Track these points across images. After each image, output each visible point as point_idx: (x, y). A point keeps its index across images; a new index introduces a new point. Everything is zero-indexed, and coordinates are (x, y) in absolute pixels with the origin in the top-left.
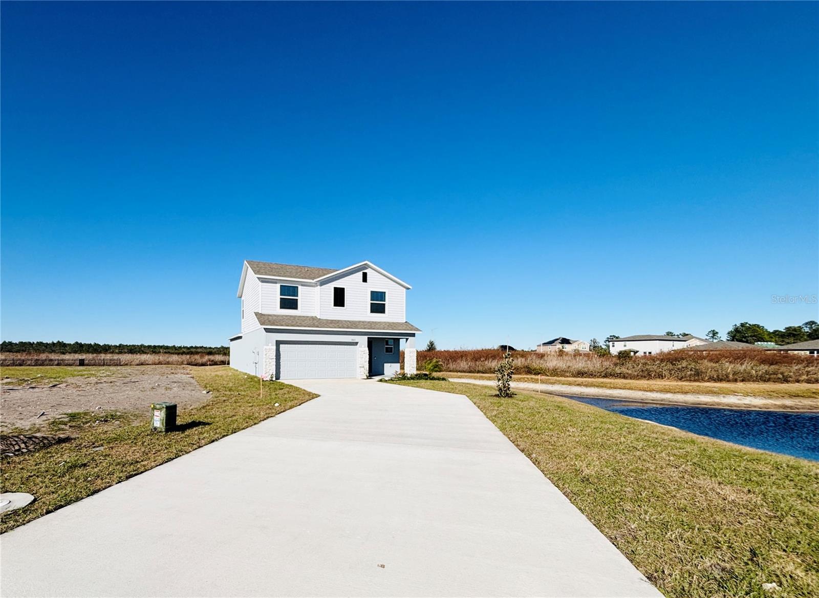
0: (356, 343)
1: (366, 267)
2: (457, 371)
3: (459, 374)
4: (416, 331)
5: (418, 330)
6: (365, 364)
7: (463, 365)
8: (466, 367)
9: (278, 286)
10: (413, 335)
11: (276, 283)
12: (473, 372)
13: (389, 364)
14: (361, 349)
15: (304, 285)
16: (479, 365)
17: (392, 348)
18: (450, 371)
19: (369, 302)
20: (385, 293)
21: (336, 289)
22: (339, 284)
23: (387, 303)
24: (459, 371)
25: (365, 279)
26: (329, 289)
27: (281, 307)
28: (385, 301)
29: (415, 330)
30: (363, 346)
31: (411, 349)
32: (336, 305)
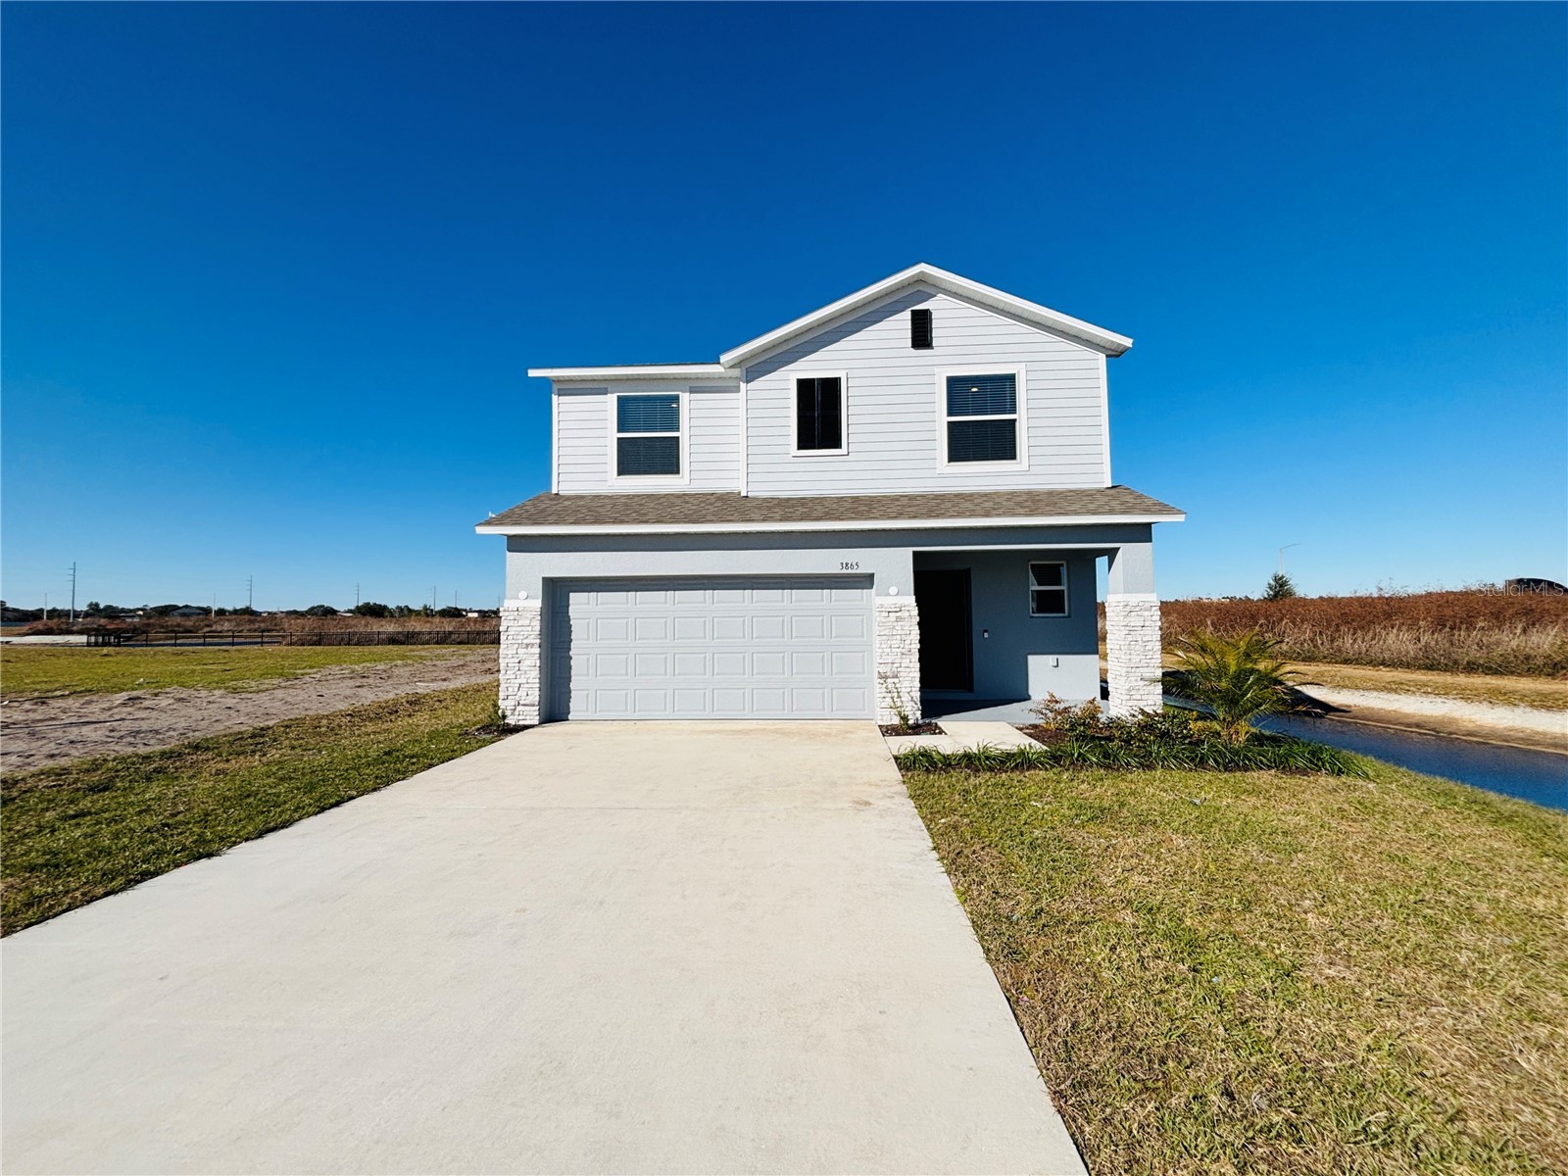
0: (866, 581)
1: (923, 288)
2: (1374, 663)
3: (1387, 675)
4: (1160, 512)
5: (1164, 509)
6: (906, 662)
7: (1397, 640)
8: (1411, 649)
9: (610, 402)
10: (1141, 533)
11: (604, 392)
12: (1446, 669)
13: (1051, 659)
14: (889, 602)
15: (698, 386)
16: (1470, 643)
17: (1063, 591)
18: (1346, 662)
19: (942, 419)
20: (1011, 378)
21: (804, 386)
22: (816, 366)
23: (1022, 418)
24: (1383, 663)
25: (922, 335)
26: (780, 391)
27: (622, 470)
28: (1014, 411)
29: (1147, 511)
30: (893, 590)
31: (1134, 599)
32: (806, 440)
